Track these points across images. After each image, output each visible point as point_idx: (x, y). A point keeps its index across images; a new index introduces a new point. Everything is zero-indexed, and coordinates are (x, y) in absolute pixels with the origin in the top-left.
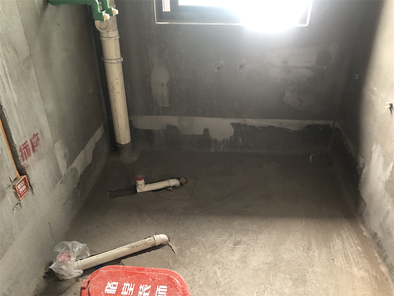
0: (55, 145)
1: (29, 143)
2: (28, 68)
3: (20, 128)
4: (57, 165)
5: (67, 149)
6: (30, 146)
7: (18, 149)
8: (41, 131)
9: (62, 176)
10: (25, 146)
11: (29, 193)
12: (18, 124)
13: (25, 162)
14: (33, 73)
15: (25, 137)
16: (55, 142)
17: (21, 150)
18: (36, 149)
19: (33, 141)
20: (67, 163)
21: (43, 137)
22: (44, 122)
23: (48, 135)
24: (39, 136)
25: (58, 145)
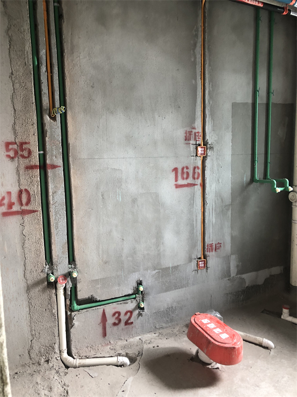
0: (232, 256)
1: (214, 245)
2: (228, 210)
3: (211, 235)
4: (229, 268)
5: (241, 263)
6: (214, 247)
7: (206, 245)
8: (224, 243)
9: (230, 276)
10: (211, 245)
11: (205, 270)
12: (211, 233)
13: (208, 253)
14: (229, 213)
15: (212, 241)
16: (232, 254)
17: (208, 246)
18: (217, 250)
19: (217, 245)
20: (237, 271)
21: (224, 247)
22: (228, 239)
23: (228, 247)
24: (222, 245)
25: (233, 257)
